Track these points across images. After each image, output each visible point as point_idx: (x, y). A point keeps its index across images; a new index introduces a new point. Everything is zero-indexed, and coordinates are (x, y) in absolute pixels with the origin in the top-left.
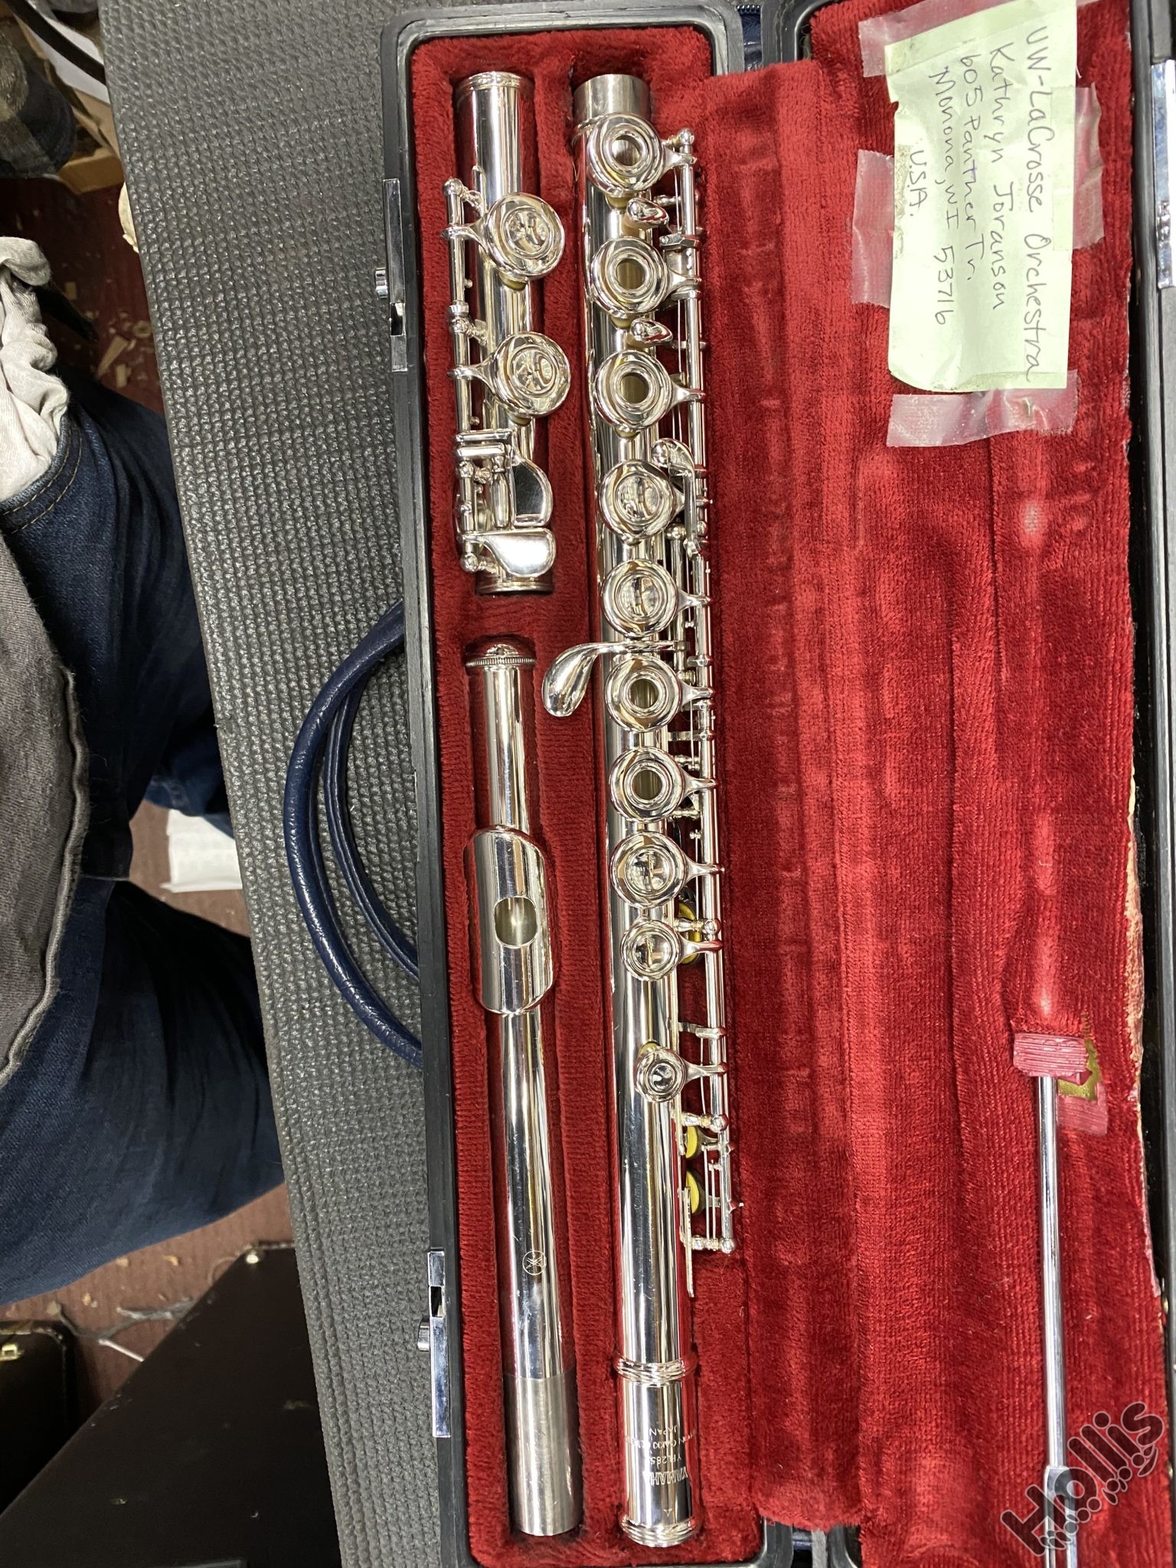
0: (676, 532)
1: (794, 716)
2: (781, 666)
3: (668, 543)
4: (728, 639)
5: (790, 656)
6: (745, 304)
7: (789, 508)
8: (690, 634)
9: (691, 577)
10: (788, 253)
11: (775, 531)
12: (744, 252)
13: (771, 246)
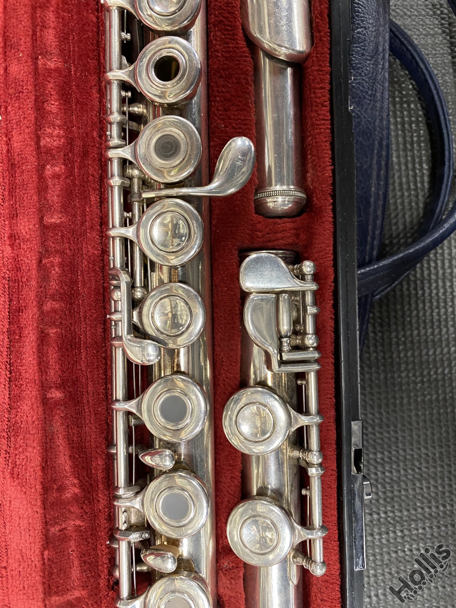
0: (138, 294)
1: (38, 126)
2: (49, 170)
3: (145, 286)
4: (94, 198)
5: (41, 178)
6: (78, 478)
7: (40, 306)
8: (127, 207)
9: (127, 255)
10: (39, 526)
11: (54, 285)
12: (78, 523)
13: (54, 530)
